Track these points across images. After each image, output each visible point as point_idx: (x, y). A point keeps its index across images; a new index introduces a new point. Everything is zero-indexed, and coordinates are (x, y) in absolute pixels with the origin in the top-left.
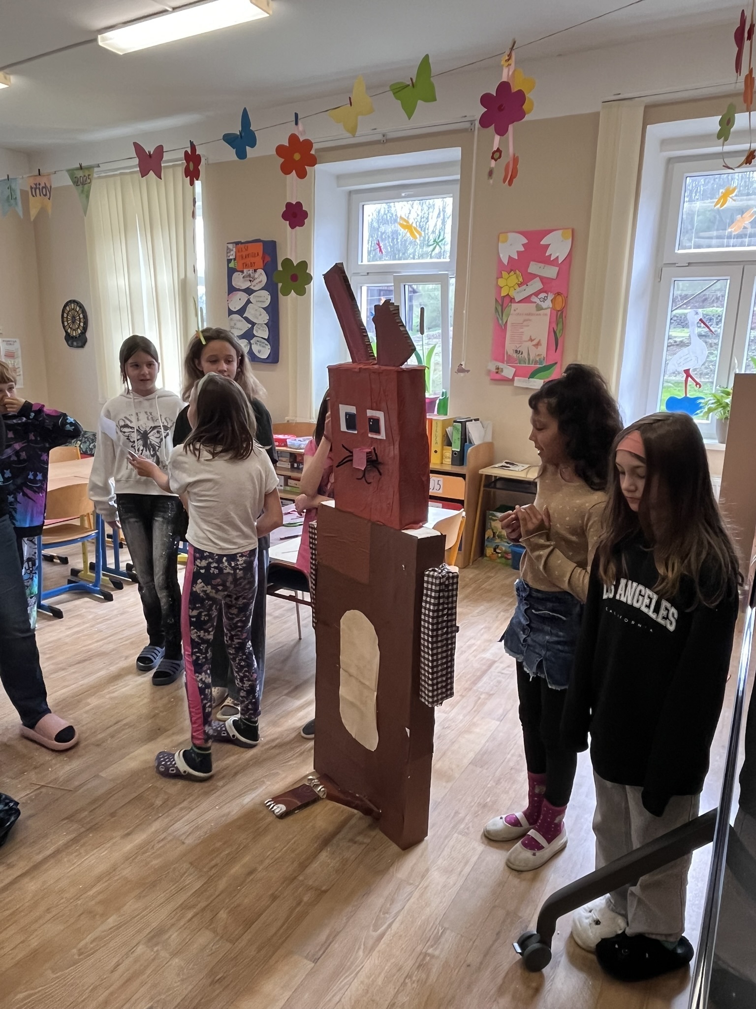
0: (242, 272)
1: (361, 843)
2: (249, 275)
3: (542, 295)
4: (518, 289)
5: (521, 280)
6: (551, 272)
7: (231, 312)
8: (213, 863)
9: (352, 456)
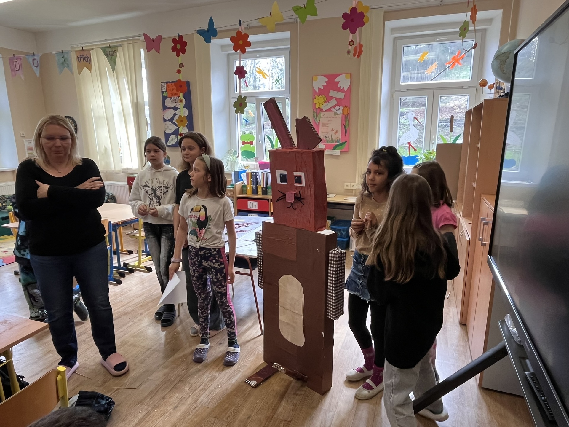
0: (171, 98)
1: (300, 395)
2: (175, 100)
3: (337, 107)
4: (324, 105)
5: (325, 100)
6: (341, 95)
7: (165, 120)
8: (227, 416)
9: (285, 196)
